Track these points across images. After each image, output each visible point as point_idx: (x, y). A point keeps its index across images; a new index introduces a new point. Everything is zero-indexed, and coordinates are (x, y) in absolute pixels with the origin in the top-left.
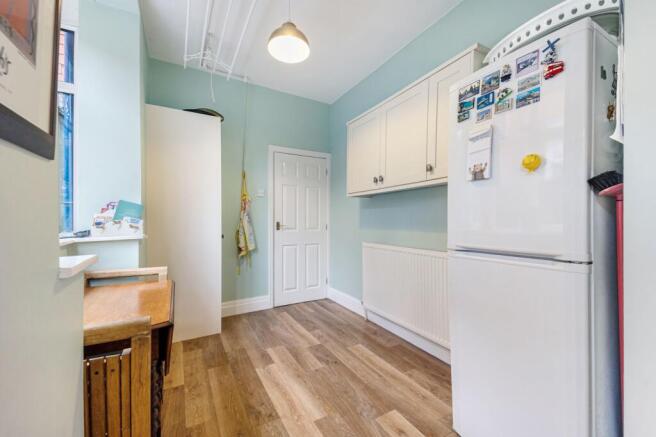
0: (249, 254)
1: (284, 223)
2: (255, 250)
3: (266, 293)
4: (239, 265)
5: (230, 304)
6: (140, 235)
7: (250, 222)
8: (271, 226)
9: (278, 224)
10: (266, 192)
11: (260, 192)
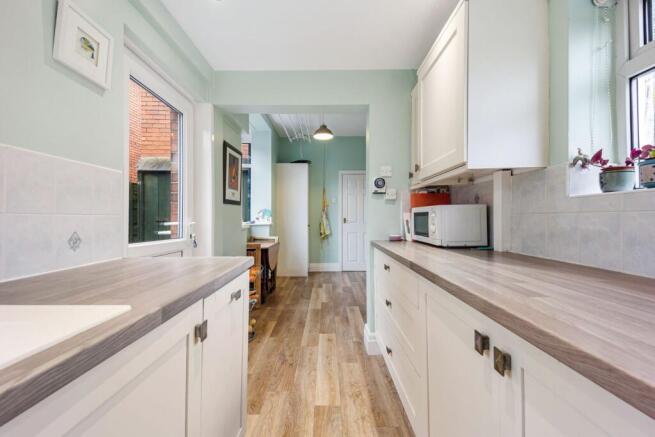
0: (326, 237)
1: (349, 219)
2: (331, 234)
3: (337, 261)
4: (322, 242)
5: (313, 265)
6: (270, 222)
7: (327, 218)
8: (340, 221)
9: (345, 220)
10: (337, 200)
11: (334, 200)
